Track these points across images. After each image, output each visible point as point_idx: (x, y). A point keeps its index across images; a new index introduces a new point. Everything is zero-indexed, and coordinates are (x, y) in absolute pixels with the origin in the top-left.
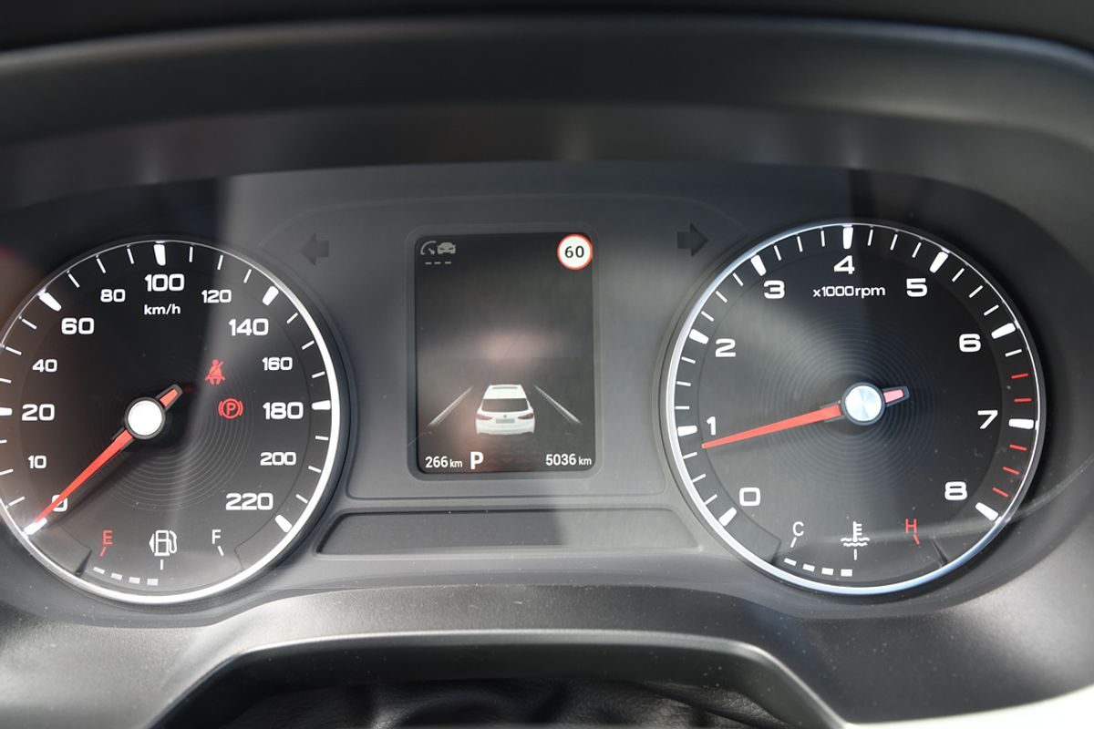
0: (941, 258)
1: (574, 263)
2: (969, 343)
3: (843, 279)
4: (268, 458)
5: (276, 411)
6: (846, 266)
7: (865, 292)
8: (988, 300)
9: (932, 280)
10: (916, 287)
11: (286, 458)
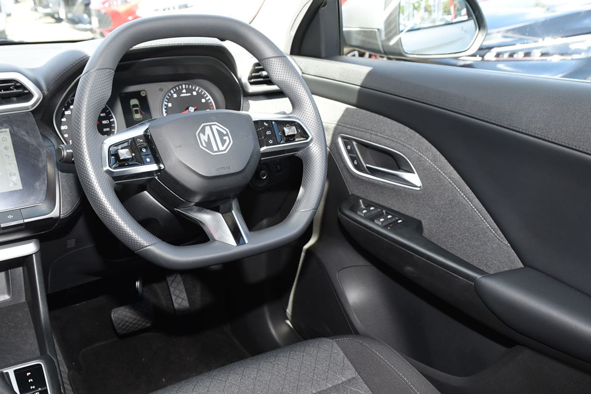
0: (197, 88)
1: (143, 95)
2: (203, 101)
3: (184, 93)
4: (105, 130)
5: (104, 122)
6: (184, 91)
7: (187, 95)
8: (205, 93)
9: (197, 92)
10: (195, 93)
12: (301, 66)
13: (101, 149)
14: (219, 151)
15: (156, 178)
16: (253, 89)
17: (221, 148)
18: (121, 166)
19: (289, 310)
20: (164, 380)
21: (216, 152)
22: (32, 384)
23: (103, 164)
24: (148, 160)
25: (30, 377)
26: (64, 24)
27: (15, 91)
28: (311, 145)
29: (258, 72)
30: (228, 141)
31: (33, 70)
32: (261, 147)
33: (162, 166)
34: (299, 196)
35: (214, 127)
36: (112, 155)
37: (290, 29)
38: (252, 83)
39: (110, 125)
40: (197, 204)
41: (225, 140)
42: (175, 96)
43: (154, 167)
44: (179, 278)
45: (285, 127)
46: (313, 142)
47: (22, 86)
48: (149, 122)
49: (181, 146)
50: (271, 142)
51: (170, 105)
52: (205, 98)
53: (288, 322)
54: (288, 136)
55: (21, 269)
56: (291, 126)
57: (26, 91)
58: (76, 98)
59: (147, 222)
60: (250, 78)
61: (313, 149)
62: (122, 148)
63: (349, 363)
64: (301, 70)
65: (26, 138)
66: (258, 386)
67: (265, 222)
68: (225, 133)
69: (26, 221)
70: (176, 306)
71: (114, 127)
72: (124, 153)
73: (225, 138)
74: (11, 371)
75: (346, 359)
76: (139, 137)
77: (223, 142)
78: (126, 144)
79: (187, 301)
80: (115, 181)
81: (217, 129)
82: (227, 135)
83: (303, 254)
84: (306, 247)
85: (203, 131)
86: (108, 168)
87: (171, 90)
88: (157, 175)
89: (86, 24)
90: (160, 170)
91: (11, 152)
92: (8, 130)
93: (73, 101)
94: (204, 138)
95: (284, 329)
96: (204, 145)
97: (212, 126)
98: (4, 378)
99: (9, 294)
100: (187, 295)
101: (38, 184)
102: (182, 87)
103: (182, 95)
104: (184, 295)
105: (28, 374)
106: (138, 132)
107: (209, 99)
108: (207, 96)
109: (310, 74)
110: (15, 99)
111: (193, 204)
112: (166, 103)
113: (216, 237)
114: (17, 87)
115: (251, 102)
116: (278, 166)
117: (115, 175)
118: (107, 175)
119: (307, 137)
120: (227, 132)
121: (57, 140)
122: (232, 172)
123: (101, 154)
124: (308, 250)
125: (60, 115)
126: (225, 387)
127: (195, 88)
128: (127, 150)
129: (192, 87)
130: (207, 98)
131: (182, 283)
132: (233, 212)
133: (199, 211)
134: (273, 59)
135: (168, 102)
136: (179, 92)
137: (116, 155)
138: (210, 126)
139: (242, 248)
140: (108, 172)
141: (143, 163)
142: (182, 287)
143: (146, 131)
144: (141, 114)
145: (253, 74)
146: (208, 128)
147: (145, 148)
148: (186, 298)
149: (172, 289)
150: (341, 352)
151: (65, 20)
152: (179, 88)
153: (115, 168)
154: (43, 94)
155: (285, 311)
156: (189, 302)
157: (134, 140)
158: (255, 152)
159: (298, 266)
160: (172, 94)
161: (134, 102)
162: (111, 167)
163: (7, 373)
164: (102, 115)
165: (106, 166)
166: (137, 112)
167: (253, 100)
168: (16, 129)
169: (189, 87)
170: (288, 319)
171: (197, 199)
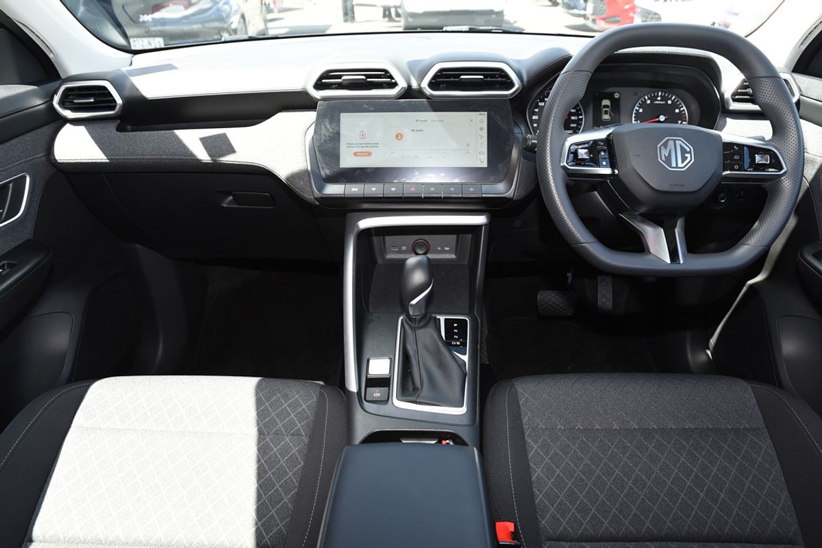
0: (674, 97)
1: (616, 97)
2: (677, 111)
3: (658, 100)
4: (572, 125)
5: (573, 118)
6: (659, 98)
7: (662, 103)
8: (680, 104)
9: (672, 101)
10: (670, 102)
11: (575, 125)
12: (801, 87)
13: (563, 145)
14: (677, 167)
15: (608, 181)
16: (734, 106)
17: (680, 165)
18: (577, 165)
19: (713, 341)
20: (569, 368)
21: (674, 168)
22: (456, 334)
23: (562, 159)
24: (604, 163)
25: (456, 328)
26: (560, 9)
27: (499, 79)
28: (782, 178)
29: (746, 89)
30: (689, 159)
31: (518, 61)
32: (724, 170)
33: (616, 172)
34: (754, 226)
35: (678, 143)
36: (572, 153)
37: (801, 42)
38: (735, 100)
39: (578, 122)
40: (641, 215)
41: (687, 158)
42: (649, 102)
43: (608, 171)
44: (609, 279)
45: (758, 154)
46: (787, 175)
47: (506, 76)
48: (614, 126)
49: (639, 155)
50: (736, 167)
51: (641, 110)
52: (679, 109)
53: (709, 352)
54: (758, 164)
55: (470, 235)
56: (765, 154)
57: (508, 81)
58: (552, 92)
59: (589, 220)
60: (734, 94)
61: (784, 183)
62: (582, 148)
63: (759, 413)
64: (800, 91)
65: (500, 123)
66: (655, 402)
67: (712, 246)
68: (688, 150)
69: (483, 195)
70: (600, 303)
71: (581, 124)
72: (583, 153)
73: (686, 155)
74: (442, 319)
75: (757, 407)
76: (601, 140)
77: (684, 159)
78: (586, 145)
79: (611, 303)
80: (569, 177)
81: (681, 145)
82: (690, 152)
83: (745, 289)
84: (751, 282)
85: (665, 145)
86: (565, 164)
87: (645, 95)
88: (610, 179)
89: (581, 10)
90: (613, 174)
91: (485, 133)
92: (486, 113)
93: (548, 94)
94: (665, 153)
95: (702, 358)
96: (664, 159)
97: (677, 141)
98: (436, 322)
99: (456, 255)
100: (613, 296)
101: (501, 165)
102: (658, 94)
103: (656, 102)
104: (610, 296)
105: (455, 325)
106: (601, 134)
107: (684, 110)
108: (682, 107)
109: (811, 97)
110: (498, 86)
111: (638, 213)
112: (638, 108)
113: (652, 251)
114: (501, 76)
115: (728, 120)
116: (742, 192)
117: (569, 172)
118: (562, 171)
119: (781, 168)
120: (690, 149)
121: (526, 129)
122: (685, 190)
123: (562, 150)
124: (751, 286)
125: (533, 106)
126: (621, 391)
127: (671, 97)
128: (586, 150)
129: (668, 96)
130: (682, 109)
131: (611, 284)
132: (676, 230)
133: (643, 222)
134: (764, 79)
135: (640, 108)
136: (653, 99)
137: (575, 153)
138: (674, 140)
139: (675, 267)
140: (564, 168)
141: (598, 165)
142: (610, 288)
143: (609, 135)
144: (610, 115)
145: (739, 91)
146: (671, 143)
147: (604, 151)
148: (611, 300)
149: (599, 288)
150: (754, 399)
151: (561, 5)
152: (654, 94)
153: (573, 166)
154: (523, 85)
155: (709, 341)
156: (613, 304)
157: (595, 142)
158: (716, 175)
159: (735, 300)
160: (646, 100)
161: (606, 102)
162: (567, 164)
163: (439, 319)
164: (572, 111)
165: (563, 162)
166: (606, 113)
167: (732, 118)
168: (493, 113)
169: (665, 94)
170: (709, 349)
171: (643, 210)
